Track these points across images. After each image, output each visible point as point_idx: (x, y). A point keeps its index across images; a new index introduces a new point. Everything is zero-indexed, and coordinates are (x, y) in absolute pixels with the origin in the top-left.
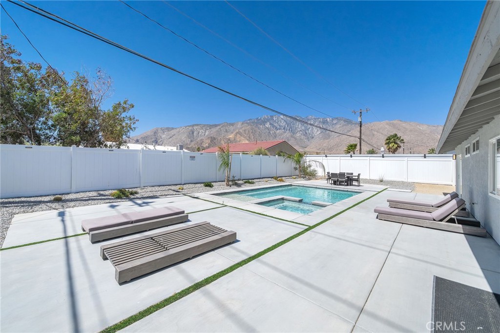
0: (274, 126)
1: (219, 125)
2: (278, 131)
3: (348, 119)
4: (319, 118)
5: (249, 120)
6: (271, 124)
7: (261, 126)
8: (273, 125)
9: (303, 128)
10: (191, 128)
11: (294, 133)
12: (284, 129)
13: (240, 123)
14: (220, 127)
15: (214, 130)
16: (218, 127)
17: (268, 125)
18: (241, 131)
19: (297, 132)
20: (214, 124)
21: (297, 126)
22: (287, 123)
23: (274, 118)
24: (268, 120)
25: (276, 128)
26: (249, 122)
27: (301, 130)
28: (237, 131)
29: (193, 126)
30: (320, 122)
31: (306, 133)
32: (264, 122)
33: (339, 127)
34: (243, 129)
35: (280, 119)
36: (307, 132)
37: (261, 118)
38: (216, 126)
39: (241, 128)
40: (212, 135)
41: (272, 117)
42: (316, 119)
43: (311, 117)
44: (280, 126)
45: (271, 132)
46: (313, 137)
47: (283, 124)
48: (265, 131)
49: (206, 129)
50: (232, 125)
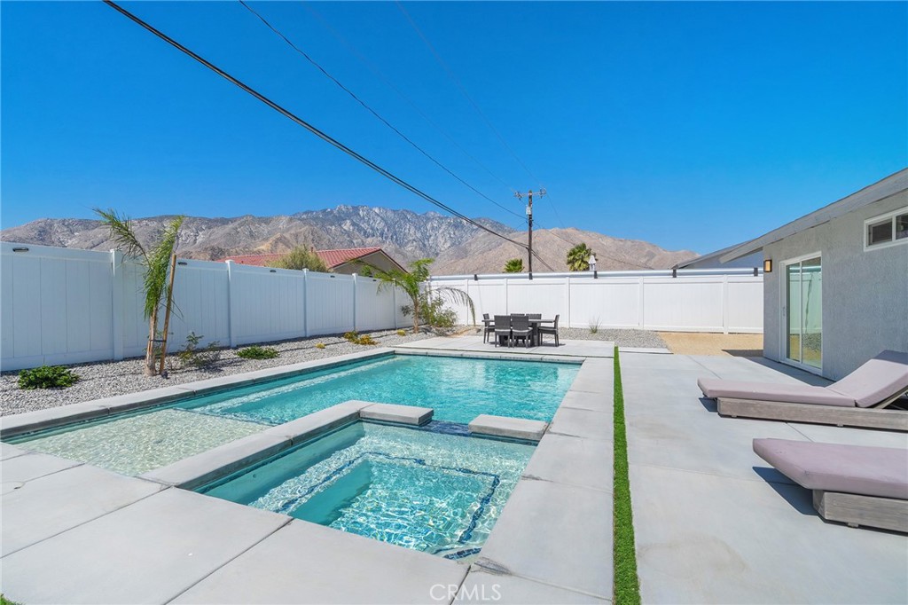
0: (360, 229)
1: (233, 220)
2: (370, 240)
3: (497, 223)
4: (447, 217)
5: (305, 213)
6: (353, 224)
7: (333, 228)
8: (358, 225)
9: (419, 235)
10: (154, 224)
11: (400, 245)
12: (382, 235)
13: (284, 219)
14: (236, 224)
15: (219, 232)
16: (231, 226)
17: (347, 226)
18: (287, 235)
19: (407, 243)
20: (219, 216)
21: (407, 231)
22: (386, 224)
23: (361, 212)
24: (348, 216)
25: (365, 233)
26: (304, 216)
27: (414, 240)
28: (278, 235)
29: (161, 219)
30: (449, 224)
31: (425, 245)
32: (339, 219)
33: (484, 237)
34: (292, 232)
35: (372, 215)
36: (426, 243)
37: (332, 212)
38: (224, 222)
39: (288, 230)
40: (215, 244)
41: (356, 209)
42: (442, 219)
43: (432, 213)
44: (372, 229)
45: (355, 241)
46: (437, 254)
47: (379, 225)
48: (341, 239)
49: (198, 230)
50: (267, 221)
